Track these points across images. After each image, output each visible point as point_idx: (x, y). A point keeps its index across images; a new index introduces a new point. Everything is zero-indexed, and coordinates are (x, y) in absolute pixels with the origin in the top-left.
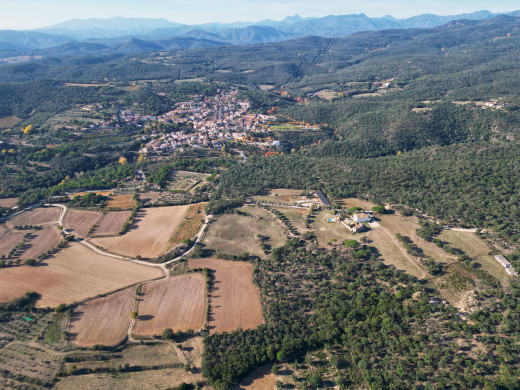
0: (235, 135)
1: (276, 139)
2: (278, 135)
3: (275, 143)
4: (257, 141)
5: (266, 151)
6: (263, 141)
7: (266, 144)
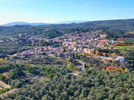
0: (85, 50)
1: (121, 55)
2: (123, 52)
3: (119, 58)
4: (102, 55)
5: (108, 65)
6: (107, 56)
7: (109, 59)
